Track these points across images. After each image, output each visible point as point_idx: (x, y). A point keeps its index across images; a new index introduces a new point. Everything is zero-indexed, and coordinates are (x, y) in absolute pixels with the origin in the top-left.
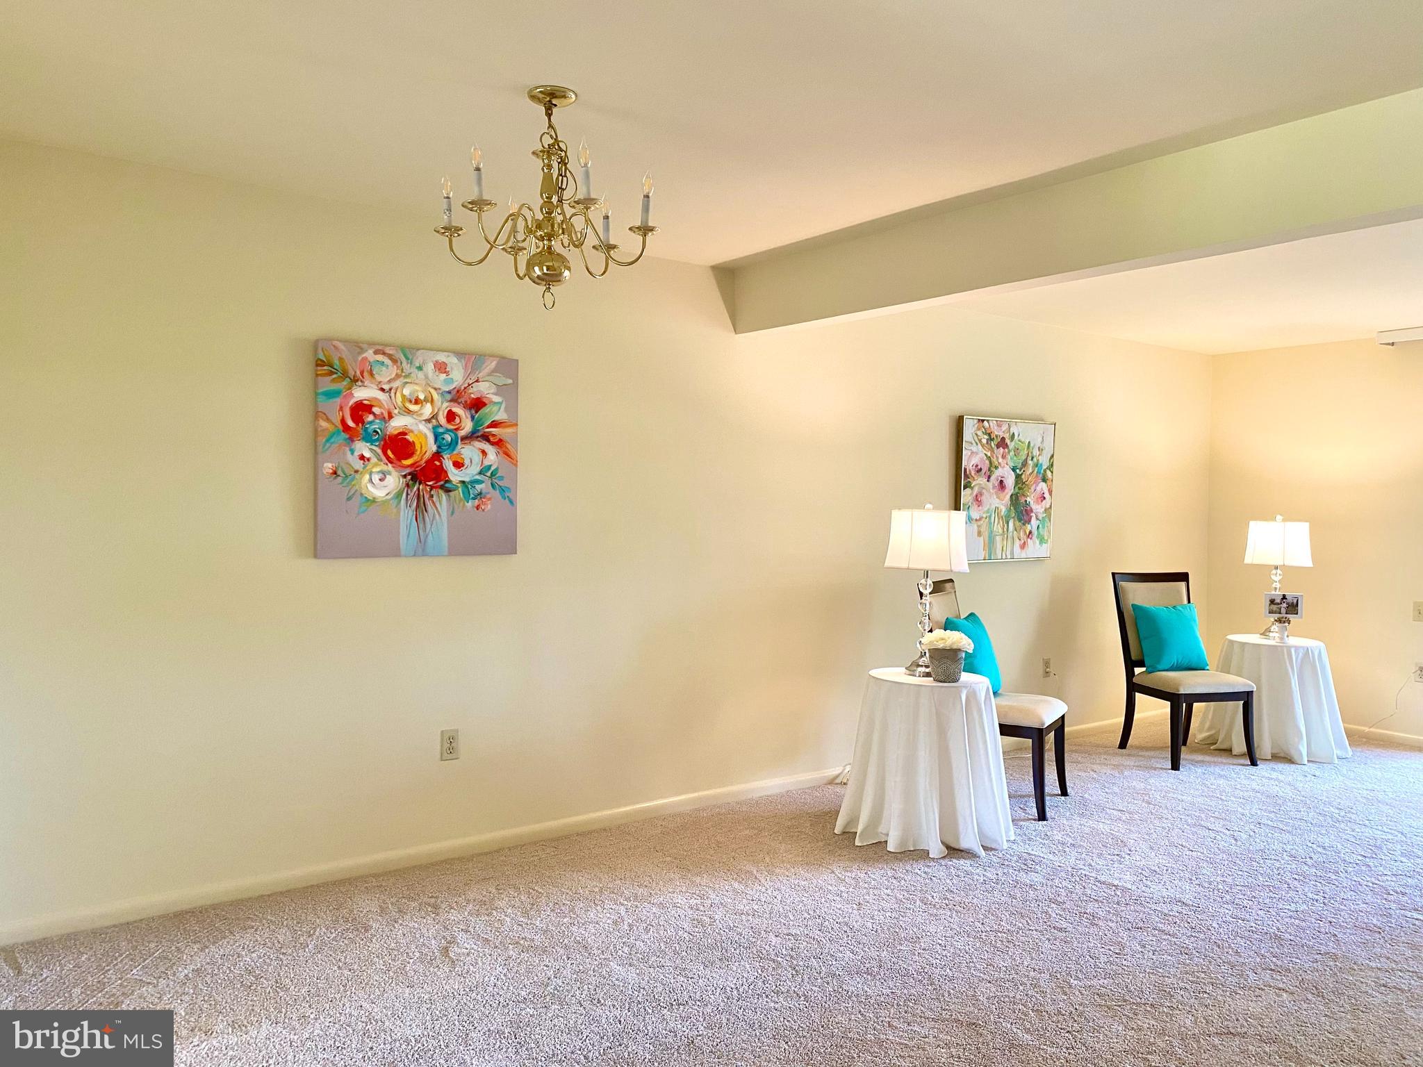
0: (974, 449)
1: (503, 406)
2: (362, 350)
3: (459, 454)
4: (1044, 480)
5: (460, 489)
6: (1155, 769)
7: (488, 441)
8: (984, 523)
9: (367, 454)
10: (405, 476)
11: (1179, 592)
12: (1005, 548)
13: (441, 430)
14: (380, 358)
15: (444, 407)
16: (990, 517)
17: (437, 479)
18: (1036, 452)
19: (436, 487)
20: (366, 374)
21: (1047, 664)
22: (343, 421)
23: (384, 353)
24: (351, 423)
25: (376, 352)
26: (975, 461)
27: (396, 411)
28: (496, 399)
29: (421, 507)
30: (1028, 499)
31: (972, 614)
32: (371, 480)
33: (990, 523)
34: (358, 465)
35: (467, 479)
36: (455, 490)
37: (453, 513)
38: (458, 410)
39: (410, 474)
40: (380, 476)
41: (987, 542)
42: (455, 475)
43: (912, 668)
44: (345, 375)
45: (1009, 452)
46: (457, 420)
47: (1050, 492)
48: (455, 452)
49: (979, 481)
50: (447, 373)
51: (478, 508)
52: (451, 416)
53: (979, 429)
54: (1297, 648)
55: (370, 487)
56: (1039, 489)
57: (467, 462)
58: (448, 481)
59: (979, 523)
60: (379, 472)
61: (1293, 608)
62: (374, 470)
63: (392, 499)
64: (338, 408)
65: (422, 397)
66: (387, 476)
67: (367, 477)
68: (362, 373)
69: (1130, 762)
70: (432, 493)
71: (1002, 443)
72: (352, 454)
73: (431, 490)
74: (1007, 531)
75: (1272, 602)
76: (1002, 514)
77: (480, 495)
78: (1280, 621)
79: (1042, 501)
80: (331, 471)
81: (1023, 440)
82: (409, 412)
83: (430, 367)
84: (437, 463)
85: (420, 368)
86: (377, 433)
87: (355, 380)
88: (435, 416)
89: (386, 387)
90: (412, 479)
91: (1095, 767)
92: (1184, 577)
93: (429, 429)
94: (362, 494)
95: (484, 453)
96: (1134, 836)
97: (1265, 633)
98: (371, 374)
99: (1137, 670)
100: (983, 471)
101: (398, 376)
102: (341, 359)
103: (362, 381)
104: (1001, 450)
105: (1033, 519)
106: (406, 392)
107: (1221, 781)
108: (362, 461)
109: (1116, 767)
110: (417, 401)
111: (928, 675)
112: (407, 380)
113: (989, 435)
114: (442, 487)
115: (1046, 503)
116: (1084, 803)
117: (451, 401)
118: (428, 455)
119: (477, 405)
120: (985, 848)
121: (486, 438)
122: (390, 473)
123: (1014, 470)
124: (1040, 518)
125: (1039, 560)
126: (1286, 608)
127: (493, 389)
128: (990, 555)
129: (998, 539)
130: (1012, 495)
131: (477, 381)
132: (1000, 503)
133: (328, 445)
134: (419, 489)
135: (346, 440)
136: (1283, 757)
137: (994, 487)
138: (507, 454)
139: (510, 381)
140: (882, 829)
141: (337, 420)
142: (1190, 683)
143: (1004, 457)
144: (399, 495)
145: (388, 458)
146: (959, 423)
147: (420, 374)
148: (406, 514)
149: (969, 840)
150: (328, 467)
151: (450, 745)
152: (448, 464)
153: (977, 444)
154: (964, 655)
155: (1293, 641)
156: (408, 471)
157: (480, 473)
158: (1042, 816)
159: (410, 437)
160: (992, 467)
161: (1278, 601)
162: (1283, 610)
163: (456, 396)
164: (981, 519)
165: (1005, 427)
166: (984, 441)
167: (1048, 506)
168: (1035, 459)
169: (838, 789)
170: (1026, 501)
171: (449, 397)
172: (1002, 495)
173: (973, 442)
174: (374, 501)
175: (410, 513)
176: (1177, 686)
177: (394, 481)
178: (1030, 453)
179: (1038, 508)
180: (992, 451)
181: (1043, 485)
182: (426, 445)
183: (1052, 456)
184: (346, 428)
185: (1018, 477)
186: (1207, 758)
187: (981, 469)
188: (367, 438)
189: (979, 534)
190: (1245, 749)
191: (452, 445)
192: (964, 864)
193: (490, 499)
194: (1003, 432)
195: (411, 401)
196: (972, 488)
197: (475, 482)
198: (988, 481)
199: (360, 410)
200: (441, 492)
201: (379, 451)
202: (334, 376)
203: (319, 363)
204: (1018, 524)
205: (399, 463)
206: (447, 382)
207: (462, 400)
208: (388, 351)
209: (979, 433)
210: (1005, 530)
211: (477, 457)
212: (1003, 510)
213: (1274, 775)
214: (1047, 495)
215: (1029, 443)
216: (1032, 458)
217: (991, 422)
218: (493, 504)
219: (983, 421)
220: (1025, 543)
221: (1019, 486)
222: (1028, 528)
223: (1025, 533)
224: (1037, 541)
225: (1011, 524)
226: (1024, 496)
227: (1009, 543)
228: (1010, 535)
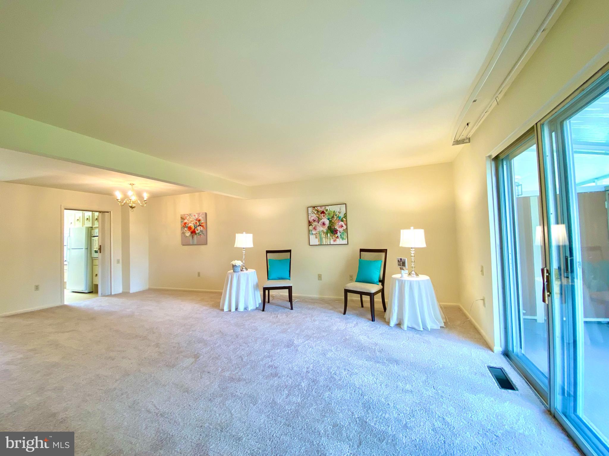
0: (312, 215)
4: (342, 221)
8: (318, 235)
9: (186, 230)
12: (327, 242)
14: (187, 216)
15: (195, 221)
16: (320, 233)
17: (195, 233)
18: (339, 213)
26: (312, 218)
27: (189, 223)
28: (202, 219)
29: (193, 237)
30: (335, 227)
32: (187, 233)
33: (320, 235)
34: (185, 231)
37: (197, 238)
41: (319, 239)
42: (197, 232)
44: (183, 219)
45: (326, 215)
47: (345, 224)
49: (315, 223)
50: (195, 216)
52: (196, 223)
56: (340, 224)
57: (198, 230)
59: (316, 235)
61: (404, 264)
64: (183, 224)
71: (323, 212)
74: (327, 236)
77: (200, 235)
79: (342, 227)
80: (183, 233)
81: (331, 210)
82: (191, 223)
83: (193, 216)
88: (194, 223)
89: (188, 220)
93: (193, 225)
95: (200, 228)
98: (186, 218)
101: (189, 218)
104: (323, 214)
106: (190, 220)
110: (192, 221)
112: (191, 218)
113: (317, 211)
115: (344, 228)
118: (193, 229)
119: (199, 221)
121: (201, 226)
123: (328, 219)
124: (341, 232)
128: (321, 243)
129: (325, 239)
130: (328, 227)
131: (199, 217)
132: (323, 229)
133: (182, 229)
134: (192, 234)
135: (184, 228)
137: (321, 225)
138: (204, 228)
139: (204, 216)
143: (324, 216)
144: (190, 235)
145: (189, 230)
148: (191, 238)
151: (199, 274)
156: (191, 232)
157: (200, 231)
159: (191, 227)
160: (320, 219)
161: (400, 261)
162: (401, 265)
164: (316, 234)
166: (316, 213)
168: (337, 215)
172: (324, 227)
173: (311, 213)
174: (187, 236)
177: (189, 233)
178: (335, 214)
179: (340, 230)
180: (319, 215)
181: (342, 223)
183: (346, 214)
184: (184, 226)
185: (330, 221)
187: (315, 220)
188: (186, 227)
189: (316, 238)
191: (196, 227)
194: (323, 209)
196: (312, 226)
198: (318, 223)
199: (185, 223)
203: (181, 218)
204: (331, 234)
206: (195, 218)
209: (314, 211)
212: (325, 231)
215: (334, 211)
216: (336, 215)
217: (318, 207)
218: (202, 236)
219: (315, 207)
220: (335, 240)
221: (331, 223)
222: (336, 235)
223: (335, 237)
224: (341, 239)
225: (329, 235)
226: (333, 226)
227: (328, 240)
228: (329, 238)
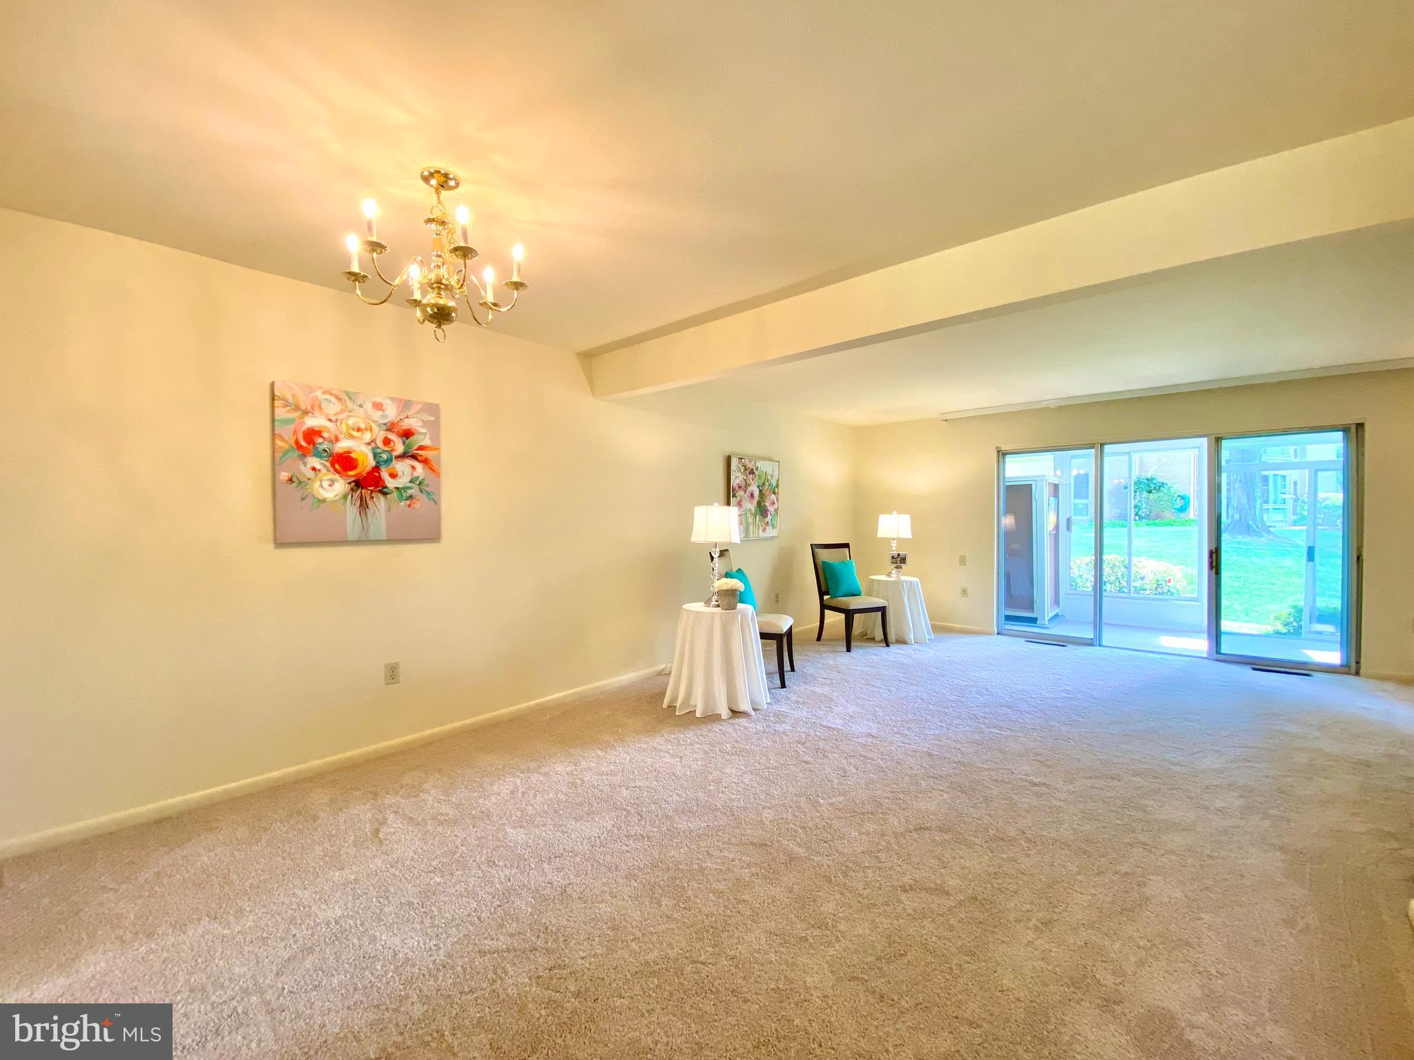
0: (737, 474)
1: (428, 436)
2: (312, 390)
3: (394, 468)
4: (774, 493)
5: (395, 493)
6: (838, 652)
7: (417, 459)
8: (743, 518)
9: (318, 466)
10: (350, 483)
11: (845, 553)
12: (754, 532)
13: (378, 451)
14: (328, 397)
15: (381, 435)
16: (746, 514)
17: (377, 486)
18: (770, 477)
19: (375, 491)
20: (316, 409)
21: (777, 597)
22: (297, 442)
23: (331, 394)
24: (303, 443)
25: (325, 393)
26: (737, 481)
27: (342, 436)
28: (423, 430)
29: (363, 505)
30: (766, 504)
31: (739, 569)
32: (321, 486)
33: (746, 517)
34: (311, 474)
35: (400, 486)
36: (391, 493)
37: (389, 510)
38: (392, 437)
39: (353, 482)
40: (329, 482)
41: (746, 527)
42: (390, 483)
43: (708, 603)
44: (297, 408)
45: (755, 477)
46: (392, 444)
47: (777, 500)
48: (390, 467)
49: (741, 493)
50: (383, 410)
51: (409, 506)
52: (387, 442)
53: (739, 463)
54: (906, 581)
55: (321, 491)
56: (771, 498)
57: (400, 474)
58: (386, 487)
60: (328, 480)
61: (903, 560)
62: (324, 478)
63: (340, 499)
64: (292, 432)
65: (363, 426)
66: (336, 483)
67: (318, 483)
68: (313, 408)
69: (824, 649)
70: (373, 495)
71: (752, 472)
72: (305, 466)
73: (371, 493)
75: (893, 557)
76: (753, 512)
77: (411, 497)
78: (897, 567)
79: (773, 505)
80: (287, 478)
81: (763, 470)
82: (352, 437)
83: (369, 406)
84: (376, 474)
85: (361, 406)
86: (326, 451)
87: (306, 413)
88: (373, 441)
89: (333, 419)
90: (355, 485)
91: (807, 653)
92: (846, 546)
93: (369, 450)
94: (314, 496)
95: (413, 468)
96: (836, 694)
97: (889, 575)
98: (320, 407)
99: (826, 597)
100: (742, 488)
101: (342, 411)
102: (294, 396)
103: (312, 413)
104: (751, 475)
105: (769, 514)
106: (351, 422)
107: (874, 657)
108: (314, 472)
109: (817, 652)
110: (359, 430)
111: (718, 606)
112: (350, 414)
113: (745, 467)
114: (380, 491)
115: (775, 506)
116: (804, 675)
117: (386, 430)
118: (369, 469)
119: (407, 434)
120: (755, 710)
121: (414, 457)
122: (337, 481)
123: (758, 487)
124: (773, 515)
125: (773, 538)
126: (899, 560)
127: (420, 423)
128: (747, 535)
129: (751, 526)
130: (757, 502)
131: (407, 417)
132: (751, 506)
133: (284, 459)
134: (361, 493)
135: (299, 456)
136: (902, 642)
137: (748, 497)
138: (432, 469)
139: (433, 419)
140: (692, 703)
141: (292, 441)
142: (854, 603)
143: (753, 480)
144: (345, 497)
145: (336, 470)
146: (728, 461)
147: (361, 411)
148: (351, 510)
149: (745, 706)
150: (284, 475)
151: (392, 673)
152: (385, 475)
153: (738, 472)
154: (739, 593)
155: (904, 578)
156: (353, 479)
157: (411, 481)
158: (783, 686)
159: (353, 455)
160: (747, 485)
161: (896, 557)
162: (898, 562)
163: (390, 427)
164: (741, 515)
165: (753, 463)
166: (742, 470)
167: (776, 507)
168: (769, 481)
169: (663, 678)
171: (385, 427)
172: (752, 501)
173: (736, 471)
174: (324, 501)
175: (355, 510)
176: (848, 604)
177: (341, 486)
178: (766, 478)
179: (771, 509)
180: (747, 476)
181: (773, 496)
182: (367, 461)
183: (778, 480)
184: (299, 447)
185: (761, 491)
186: (864, 644)
187: (741, 486)
188: (318, 455)
189: (741, 521)
190: (882, 637)
191: (389, 461)
192: (742, 721)
193: (418, 500)
194: (753, 465)
195: (354, 429)
196: (736, 496)
197: (406, 488)
198: (745, 493)
199: (311, 434)
200: (379, 495)
201: (328, 464)
202: (289, 408)
203: (276, 398)
204: (761, 517)
205: (345, 473)
206: (384, 416)
207: (396, 430)
208: (334, 392)
209: (740, 466)
210: (754, 521)
211: (408, 470)
212: (753, 510)
213: (900, 651)
214: (776, 502)
215: (766, 472)
216: (767, 481)
217: (745, 459)
218: (421, 504)
219: (741, 458)
220: (765, 528)
221: (761, 496)
222: (766, 520)
223: (765, 523)
224: (771, 528)
225: (757, 518)
226: (764, 502)
227: (757, 528)
228: (757, 524)
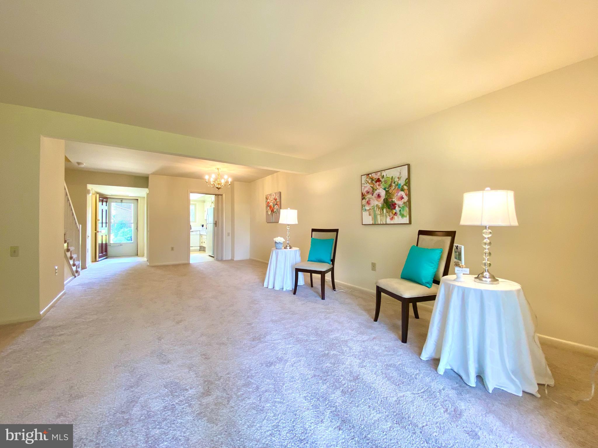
0: (366, 185)
4: (401, 190)
8: (372, 211)
12: (382, 220)
14: (269, 196)
15: (274, 201)
16: (374, 208)
18: (397, 180)
26: (366, 189)
29: (272, 215)
30: (393, 200)
33: (374, 210)
34: (268, 210)
41: (373, 217)
42: (275, 210)
45: (382, 183)
47: (406, 195)
49: (369, 196)
53: (367, 178)
56: (399, 194)
59: (369, 211)
71: (378, 181)
74: (383, 213)
76: (380, 207)
77: (276, 213)
79: (401, 199)
81: (389, 176)
82: (271, 202)
83: (272, 196)
95: (277, 206)
100: (370, 192)
104: (378, 183)
105: (397, 207)
106: (271, 199)
113: (372, 179)
115: (405, 200)
123: (384, 189)
124: (401, 207)
128: (375, 222)
129: (379, 216)
130: (384, 199)
132: (378, 203)
137: (375, 197)
143: (379, 185)
153: (367, 183)
159: (271, 206)
160: (376, 190)
164: (370, 209)
165: (379, 174)
166: (370, 182)
168: (396, 183)
170: (392, 200)
172: (379, 199)
173: (365, 183)
177: (270, 212)
178: (393, 181)
179: (399, 203)
180: (374, 184)
181: (402, 192)
183: (407, 179)
185: (387, 192)
187: (369, 192)
188: (268, 206)
189: (370, 215)
194: (378, 176)
196: (365, 199)
198: (372, 195)
199: (268, 203)
203: (266, 198)
204: (388, 209)
209: (367, 179)
210: (382, 213)
212: (380, 205)
215: (392, 177)
216: (394, 183)
217: (372, 174)
219: (369, 175)
220: (392, 217)
221: (388, 195)
222: (394, 211)
223: (393, 213)
224: (400, 217)
225: (385, 211)
226: (391, 198)
227: (384, 217)
228: (384, 215)
